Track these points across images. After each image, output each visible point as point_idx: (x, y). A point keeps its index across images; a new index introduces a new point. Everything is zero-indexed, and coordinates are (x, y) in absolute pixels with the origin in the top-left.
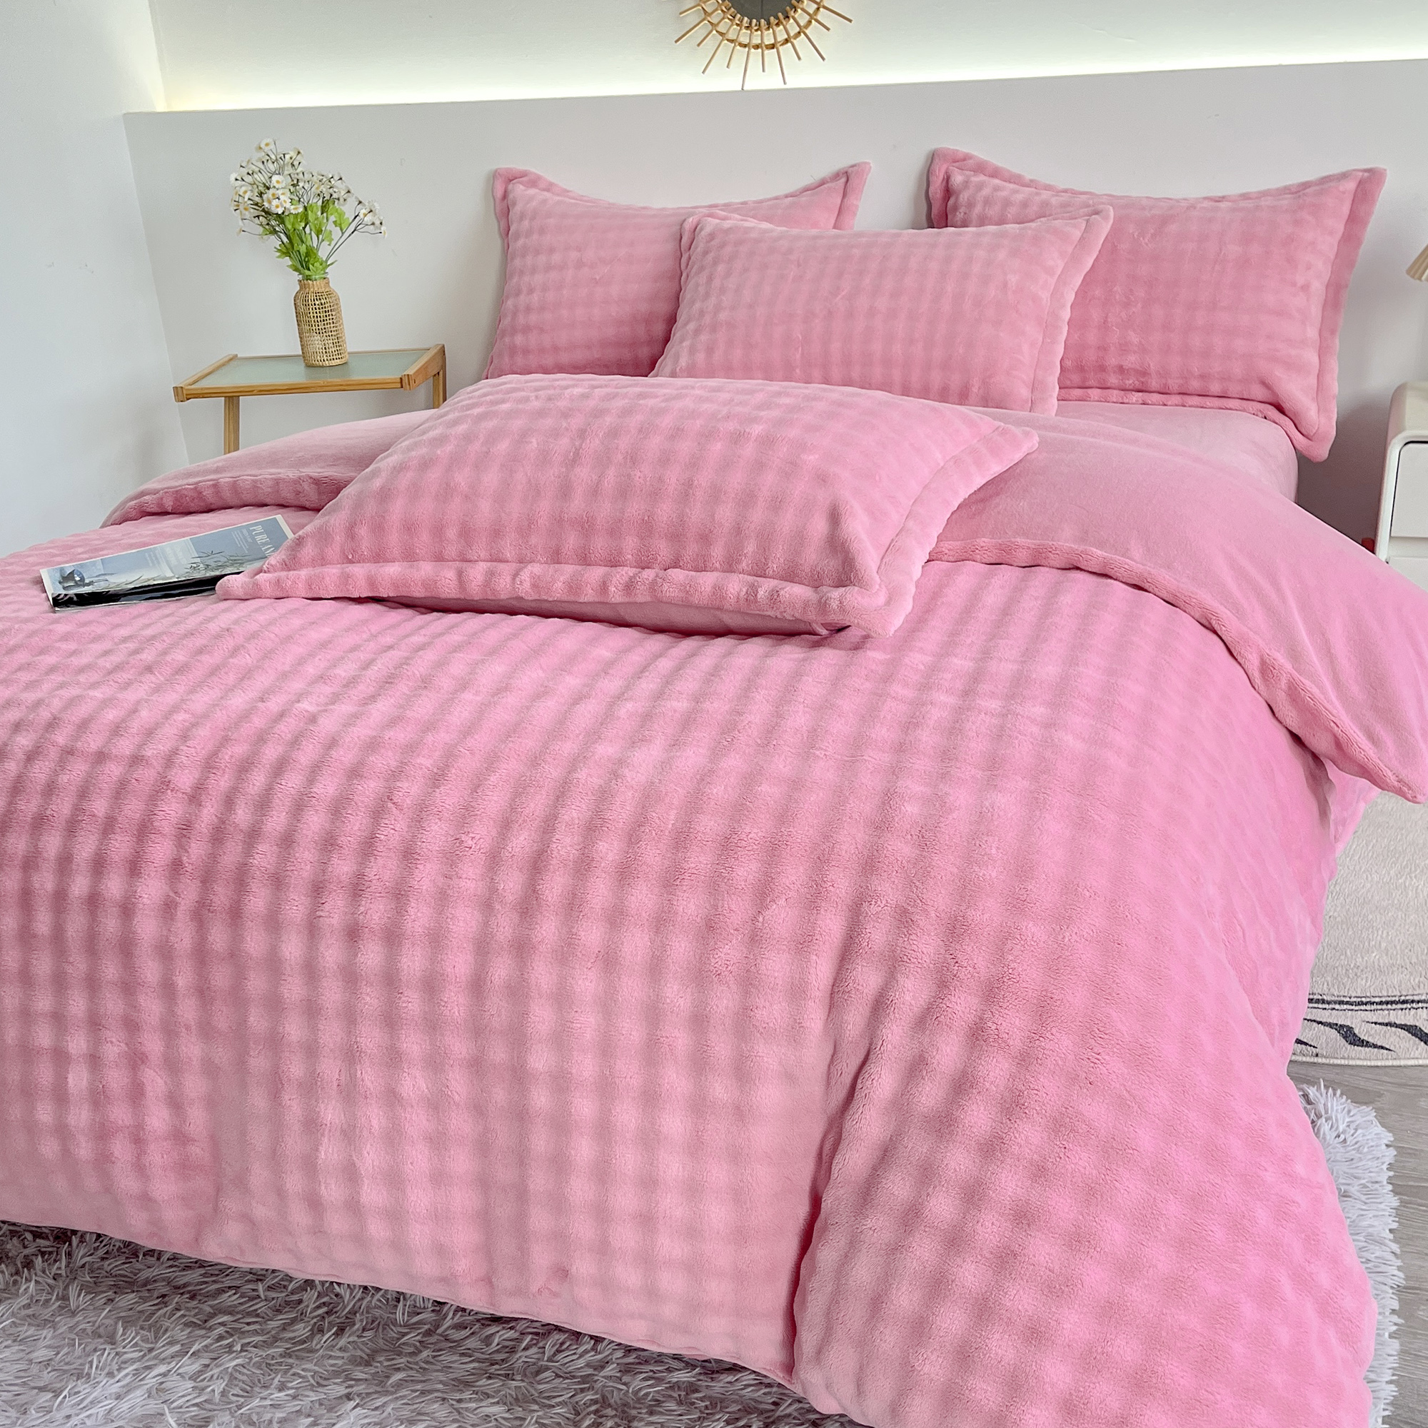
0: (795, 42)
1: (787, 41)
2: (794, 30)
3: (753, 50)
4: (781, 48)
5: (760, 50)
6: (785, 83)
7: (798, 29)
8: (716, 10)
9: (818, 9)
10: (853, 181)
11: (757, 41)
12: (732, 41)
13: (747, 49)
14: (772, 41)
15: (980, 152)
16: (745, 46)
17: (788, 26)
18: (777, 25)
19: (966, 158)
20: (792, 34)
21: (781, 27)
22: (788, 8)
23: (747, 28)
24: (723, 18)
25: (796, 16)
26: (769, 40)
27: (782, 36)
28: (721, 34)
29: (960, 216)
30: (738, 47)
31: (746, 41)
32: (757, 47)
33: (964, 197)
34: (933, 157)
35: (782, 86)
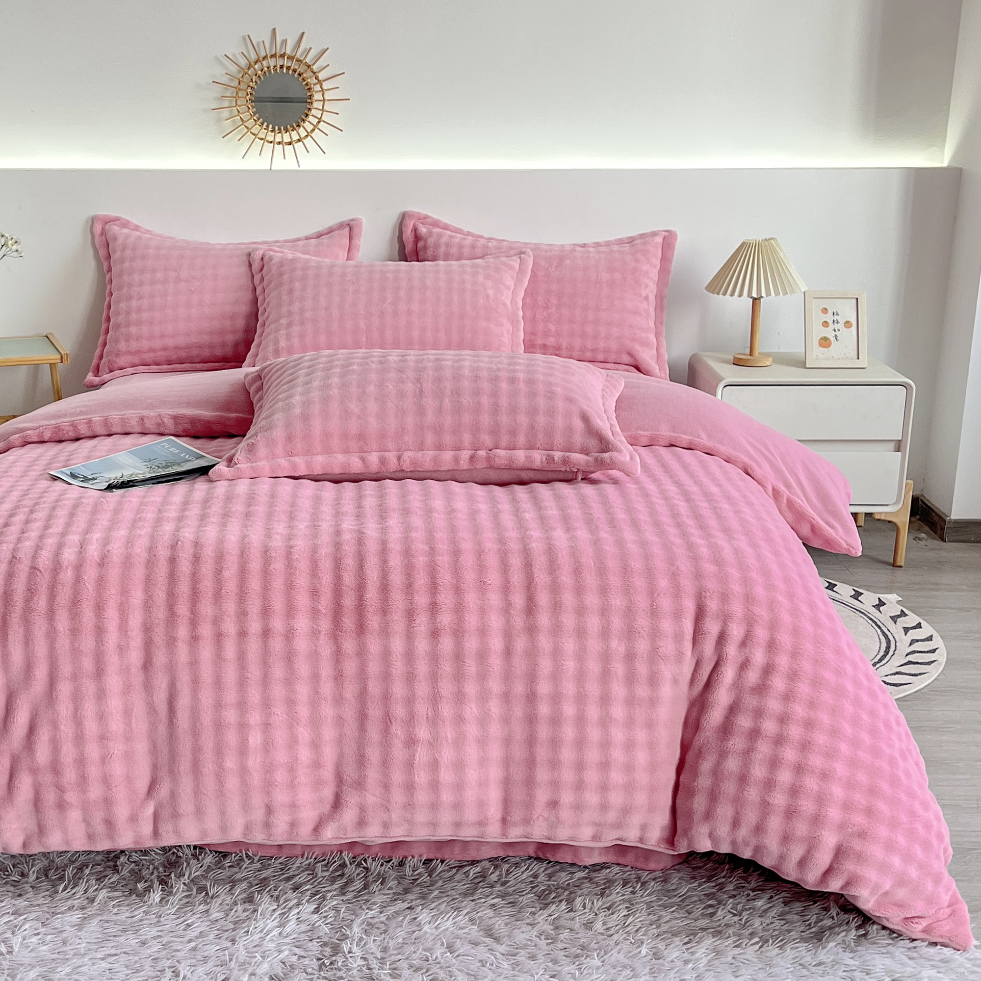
0: (305, 141)
1: (299, 140)
2: (303, 133)
3: (276, 145)
4: (296, 145)
5: (281, 146)
6: (299, 166)
7: (306, 134)
8: (250, 119)
9: (319, 122)
10: (355, 230)
11: (278, 138)
12: (262, 139)
13: (272, 144)
14: (289, 140)
15: (435, 215)
16: (271, 142)
17: (299, 131)
18: (292, 130)
19: (426, 217)
20: (302, 136)
21: (295, 132)
22: (299, 121)
23: (272, 131)
24: (256, 124)
25: (305, 125)
26: (287, 138)
27: (295, 137)
28: (254, 134)
29: (430, 253)
30: (266, 143)
31: (271, 139)
32: (279, 143)
33: (431, 241)
34: (404, 216)
35: (297, 168)
